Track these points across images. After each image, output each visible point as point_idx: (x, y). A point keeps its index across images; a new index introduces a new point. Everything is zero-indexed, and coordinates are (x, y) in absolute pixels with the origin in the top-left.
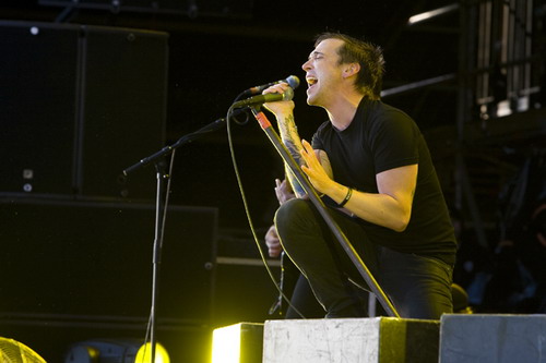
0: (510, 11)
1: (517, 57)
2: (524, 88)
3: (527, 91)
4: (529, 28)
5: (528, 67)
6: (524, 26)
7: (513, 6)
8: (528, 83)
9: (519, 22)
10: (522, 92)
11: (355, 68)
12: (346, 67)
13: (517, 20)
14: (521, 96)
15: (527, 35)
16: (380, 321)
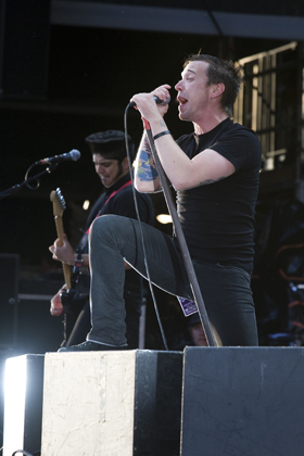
0: (259, 94)
1: (265, 126)
2: (270, 151)
3: (273, 153)
4: (273, 106)
5: (273, 135)
6: (269, 106)
7: (260, 90)
8: (273, 147)
9: (265, 102)
10: (268, 154)
11: (221, 88)
12: (212, 89)
13: (264, 101)
14: (267, 158)
15: (271, 112)
16: (137, 353)
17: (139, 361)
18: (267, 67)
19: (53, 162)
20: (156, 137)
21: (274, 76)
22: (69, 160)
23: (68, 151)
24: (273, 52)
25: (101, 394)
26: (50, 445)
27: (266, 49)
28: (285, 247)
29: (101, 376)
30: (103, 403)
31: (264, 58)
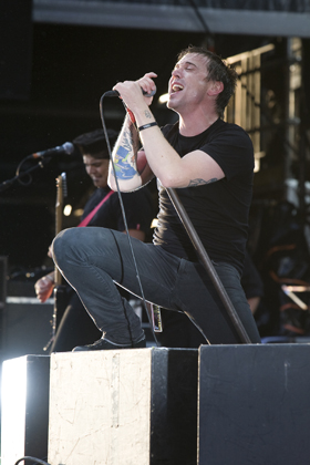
0: (243, 87)
3: (258, 155)
4: (258, 100)
6: (253, 98)
8: (258, 148)
13: (248, 94)
15: (256, 105)
16: (152, 351)
17: (155, 359)
18: (251, 67)
19: (45, 156)
20: (141, 128)
21: (258, 76)
22: (63, 153)
23: (61, 145)
24: (257, 52)
25: (114, 396)
26: (57, 453)
27: (249, 48)
28: (275, 249)
29: (113, 377)
30: (116, 407)
31: (248, 59)
